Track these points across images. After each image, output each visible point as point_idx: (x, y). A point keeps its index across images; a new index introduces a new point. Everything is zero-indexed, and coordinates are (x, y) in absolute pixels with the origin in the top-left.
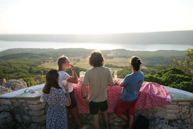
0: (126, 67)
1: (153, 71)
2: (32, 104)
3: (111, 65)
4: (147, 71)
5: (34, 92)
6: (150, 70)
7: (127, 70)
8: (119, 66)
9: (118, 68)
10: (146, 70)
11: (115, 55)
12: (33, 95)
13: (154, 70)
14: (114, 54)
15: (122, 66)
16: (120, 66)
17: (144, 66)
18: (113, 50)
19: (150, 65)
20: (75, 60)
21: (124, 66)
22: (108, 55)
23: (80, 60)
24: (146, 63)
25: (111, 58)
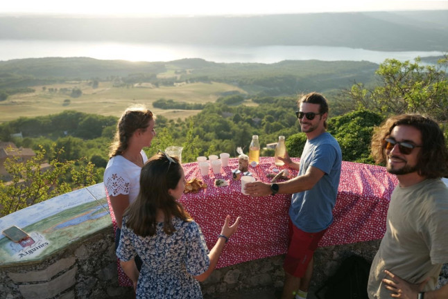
0: (209, 106)
1: (272, 113)
2: (31, 283)
3: (171, 101)
4: (258, 113)
5: (26, 238)
6: (266, 110)
7: (212, 112)
8: (190, 103)
9: (189, 108)
10: (257, 110)
11: (179, 77)
12: (27, 249)
13: (275, 109)
14: (176, 73)
15: (197, 103)
16: (193, 103)
17: (250, 100)
18: (171, 63)
19: (264, 98)
20: (68, 92)
21: (203, 104)
22: (160, 76)
23: (83, 92)
24: (256, 93)
25: (169, 83)
